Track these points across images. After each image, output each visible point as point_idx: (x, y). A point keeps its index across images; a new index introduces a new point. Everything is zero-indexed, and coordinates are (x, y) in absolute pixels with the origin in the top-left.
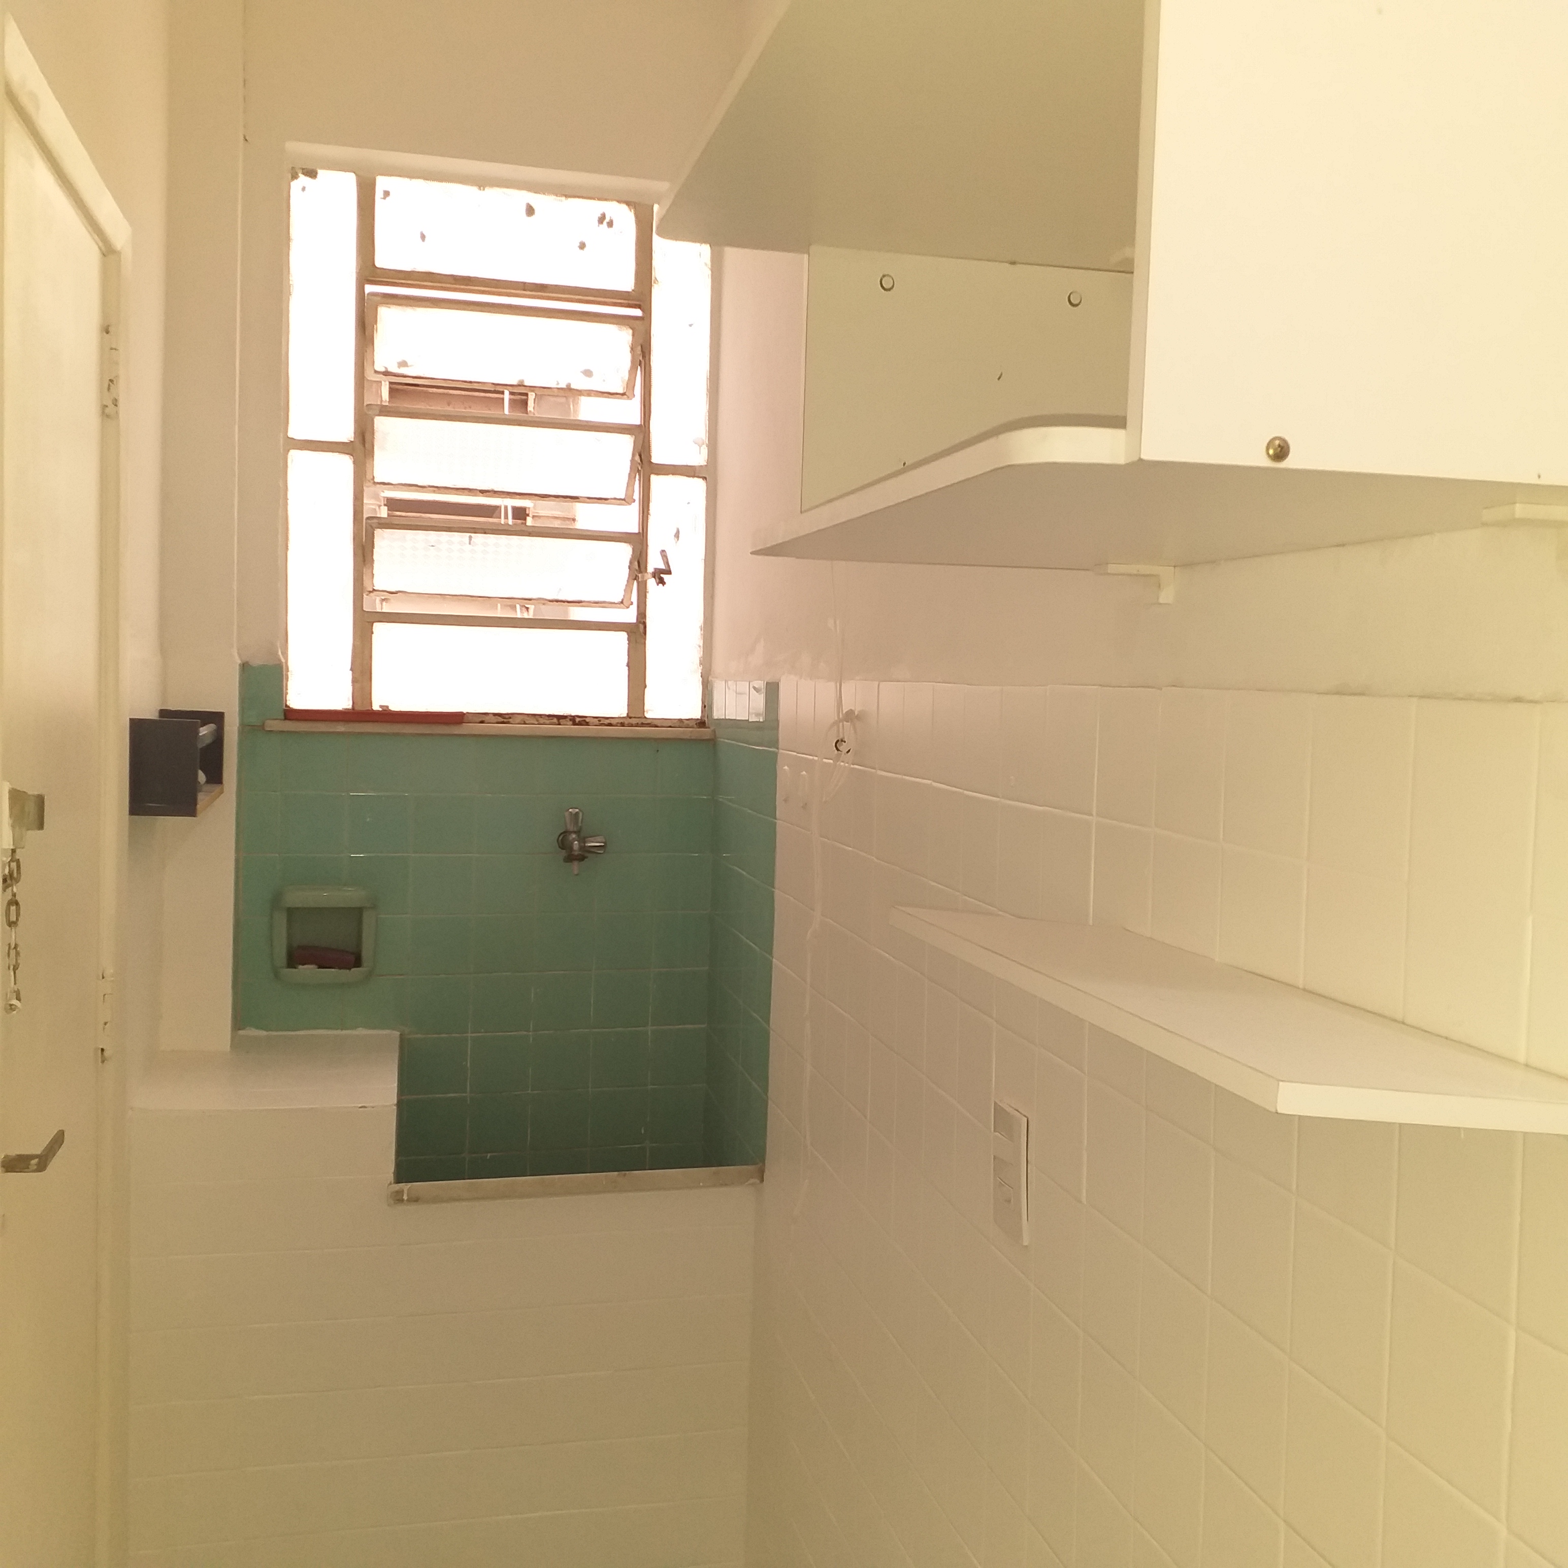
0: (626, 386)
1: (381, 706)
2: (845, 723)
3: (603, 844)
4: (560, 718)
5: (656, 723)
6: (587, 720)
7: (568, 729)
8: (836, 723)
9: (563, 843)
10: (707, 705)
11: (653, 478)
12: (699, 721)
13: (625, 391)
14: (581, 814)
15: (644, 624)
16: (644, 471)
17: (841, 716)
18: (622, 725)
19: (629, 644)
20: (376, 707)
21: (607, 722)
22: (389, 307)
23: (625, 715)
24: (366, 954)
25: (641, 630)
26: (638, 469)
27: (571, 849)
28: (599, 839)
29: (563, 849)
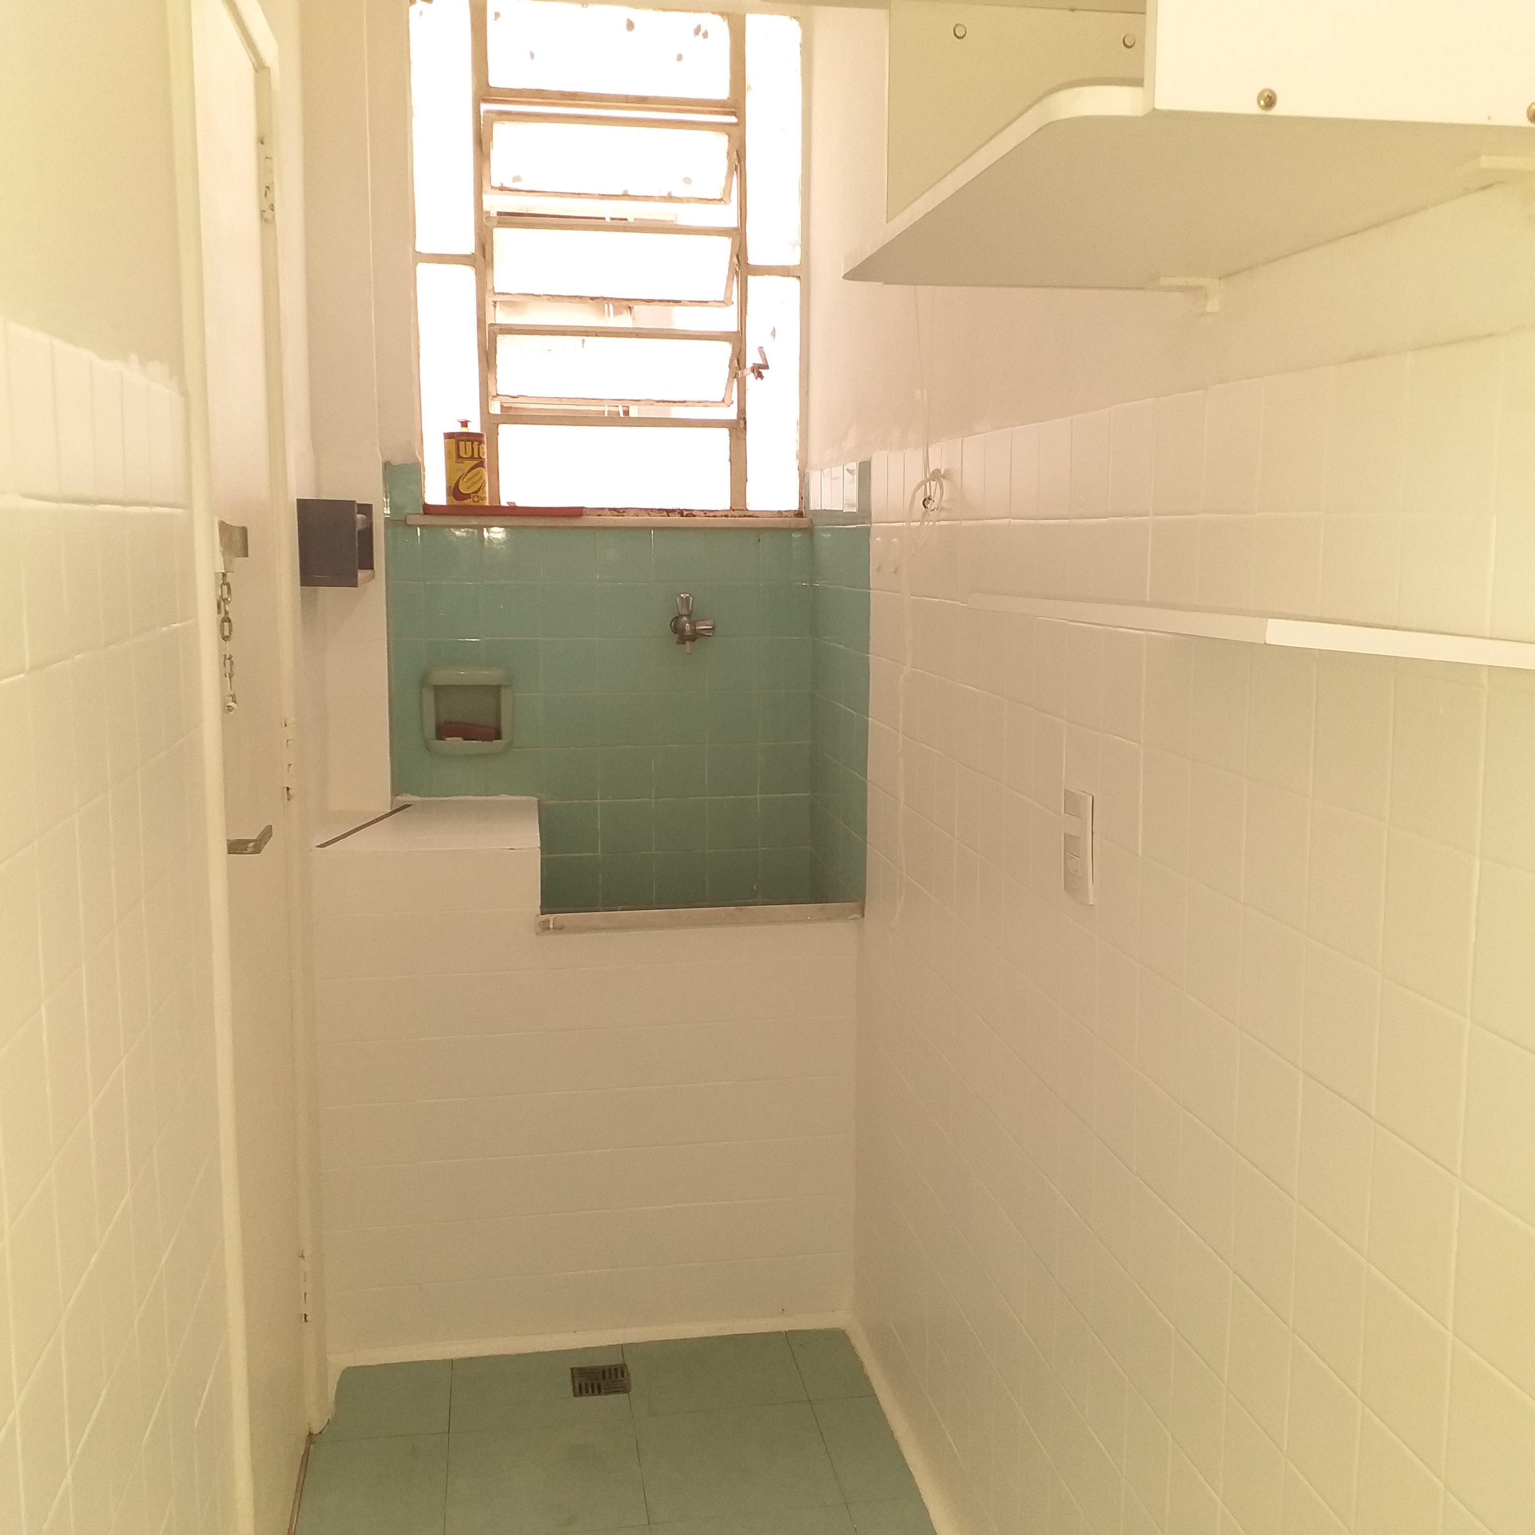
0: (723, 191)
1: (508, 503)
2: (932, 482)
3: (711, 627)
4: (669, 512)
5: (756, 514)
6: (694, 513)
7: (676, 519)
8: (924, 483)
9: (677, 628)
10: (804, 498)
11: (750, 278)
12: (797, 512)
13: (722, 196)
14: (691, 599)
15: (745, 419)
16: (741, 272)
17: (928, 476)
18: (726, 516)
19: (730, 440)
20: (504, 503)
21: (712, 514)
22: (504, 124)
23: (728, 508)
24: (505, 729)
25: (742, 426)
26: (736, 271)
27: (684, 630)
28: (707, 622)
29: (675, 633)
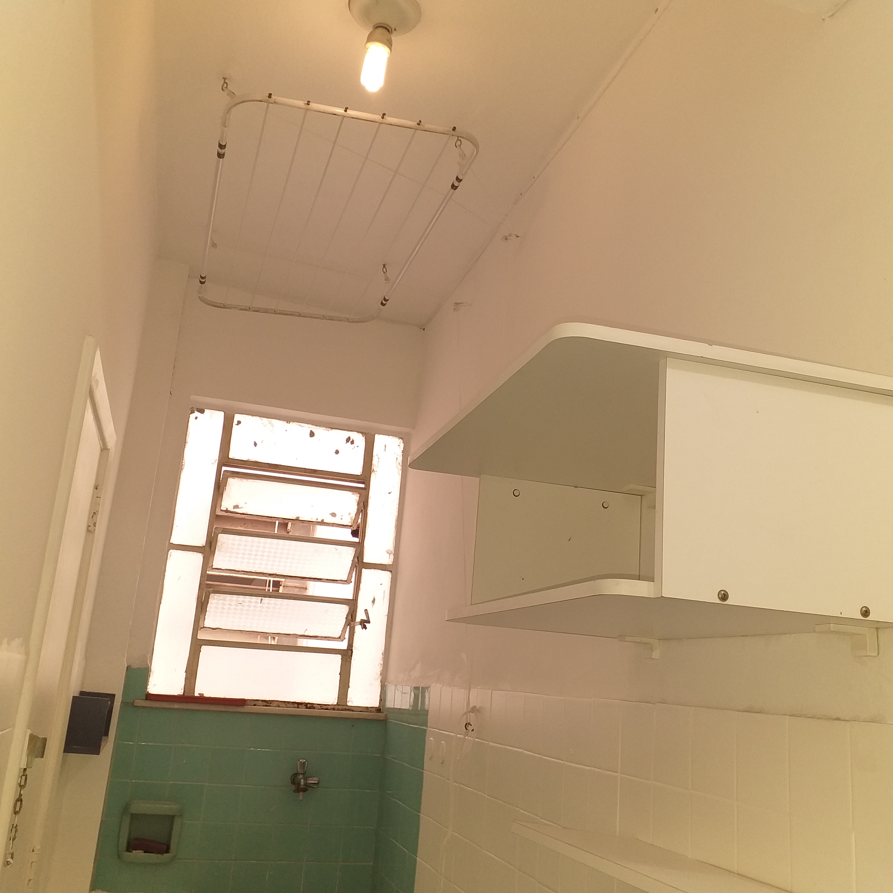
0: (353, 522)
1: (199, 694)
2: (471, 713)
3: (317, 782)
4: (299, 704)
5: (353, 709)
6: (314, 706)
7: (302, 711)
8: (466, 714)
9: (294, 780)
10: (382, 700)
11: (363, 570)
12: (377, 709)
13: (352, 524)
14: (307, 763)
15: (352, 650)
16: (359, 567)
17: (469, 710)
18: (334, 709)
19: (341, 662)
20: (196, 694)
21: (325, 707)
22: (234, 479)
23: (336, 704)
24: (173, 846)
25: (350, 654)
26: (356, 565)
27: (299, 784)
28: (315, 779)
29: (293, 784)
